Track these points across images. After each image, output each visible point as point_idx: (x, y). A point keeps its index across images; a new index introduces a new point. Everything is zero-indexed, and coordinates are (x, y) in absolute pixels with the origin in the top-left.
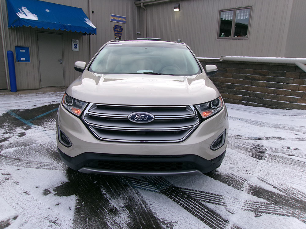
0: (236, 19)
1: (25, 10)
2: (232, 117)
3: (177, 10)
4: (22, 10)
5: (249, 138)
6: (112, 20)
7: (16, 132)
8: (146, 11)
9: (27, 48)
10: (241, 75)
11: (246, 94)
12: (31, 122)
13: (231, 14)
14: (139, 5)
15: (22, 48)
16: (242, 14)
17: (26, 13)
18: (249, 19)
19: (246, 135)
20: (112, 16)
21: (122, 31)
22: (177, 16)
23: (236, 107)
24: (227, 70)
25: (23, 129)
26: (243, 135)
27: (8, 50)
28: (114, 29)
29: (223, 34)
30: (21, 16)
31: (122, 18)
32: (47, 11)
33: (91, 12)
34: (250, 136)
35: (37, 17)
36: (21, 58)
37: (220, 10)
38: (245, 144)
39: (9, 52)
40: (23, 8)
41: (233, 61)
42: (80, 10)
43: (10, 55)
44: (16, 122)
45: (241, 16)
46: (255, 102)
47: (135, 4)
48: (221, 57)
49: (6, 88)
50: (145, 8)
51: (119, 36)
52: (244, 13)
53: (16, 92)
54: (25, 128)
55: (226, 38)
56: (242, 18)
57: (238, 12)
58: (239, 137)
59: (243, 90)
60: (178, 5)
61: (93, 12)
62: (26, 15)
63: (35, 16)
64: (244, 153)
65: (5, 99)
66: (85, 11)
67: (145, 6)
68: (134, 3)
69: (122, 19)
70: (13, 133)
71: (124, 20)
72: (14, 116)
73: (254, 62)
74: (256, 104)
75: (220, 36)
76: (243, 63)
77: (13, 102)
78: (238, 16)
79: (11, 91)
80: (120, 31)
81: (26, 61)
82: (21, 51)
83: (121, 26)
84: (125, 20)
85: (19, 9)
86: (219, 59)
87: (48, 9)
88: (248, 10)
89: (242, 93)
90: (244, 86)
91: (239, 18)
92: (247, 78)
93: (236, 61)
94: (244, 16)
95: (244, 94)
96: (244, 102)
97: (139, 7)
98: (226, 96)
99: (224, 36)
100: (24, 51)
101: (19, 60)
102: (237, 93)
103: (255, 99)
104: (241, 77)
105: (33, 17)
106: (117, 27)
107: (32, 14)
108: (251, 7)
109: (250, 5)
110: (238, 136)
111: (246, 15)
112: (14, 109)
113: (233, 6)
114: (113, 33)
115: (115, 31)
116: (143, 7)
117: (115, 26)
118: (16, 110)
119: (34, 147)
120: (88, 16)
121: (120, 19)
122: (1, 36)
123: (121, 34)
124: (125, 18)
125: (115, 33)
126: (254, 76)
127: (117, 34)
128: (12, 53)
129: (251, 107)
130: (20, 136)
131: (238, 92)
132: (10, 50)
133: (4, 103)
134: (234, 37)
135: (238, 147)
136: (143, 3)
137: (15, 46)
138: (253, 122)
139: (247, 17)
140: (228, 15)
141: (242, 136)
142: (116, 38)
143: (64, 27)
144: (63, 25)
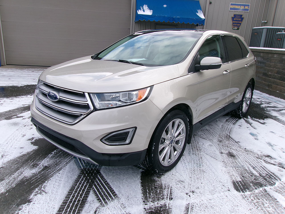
4: (142, 8)
6: (231, 9)
17: (145, 10)
20: (232, 4)
21: (242, 21)
28: (233, 18)
31: (245, 6)
33: (208, 3)
35: (153, 12)
40: (144, 6)
42: (197, 2)
51: (237, 26)
61: (210, 3)
63: (151, 12)
80: (240, 21)
83: (242, 15)
84: (249, 8)
87: (166, 5)
106: (236, 16)
107: (149, 10)
114: (231, 22)
115: (233, 20)
117: (235, 15)
122: (130, 29)
123: (240, 24)
125: (233, 23)
127: (236, 23)
142: (234, 29)
143: (173, 19)
144: (172, 18)
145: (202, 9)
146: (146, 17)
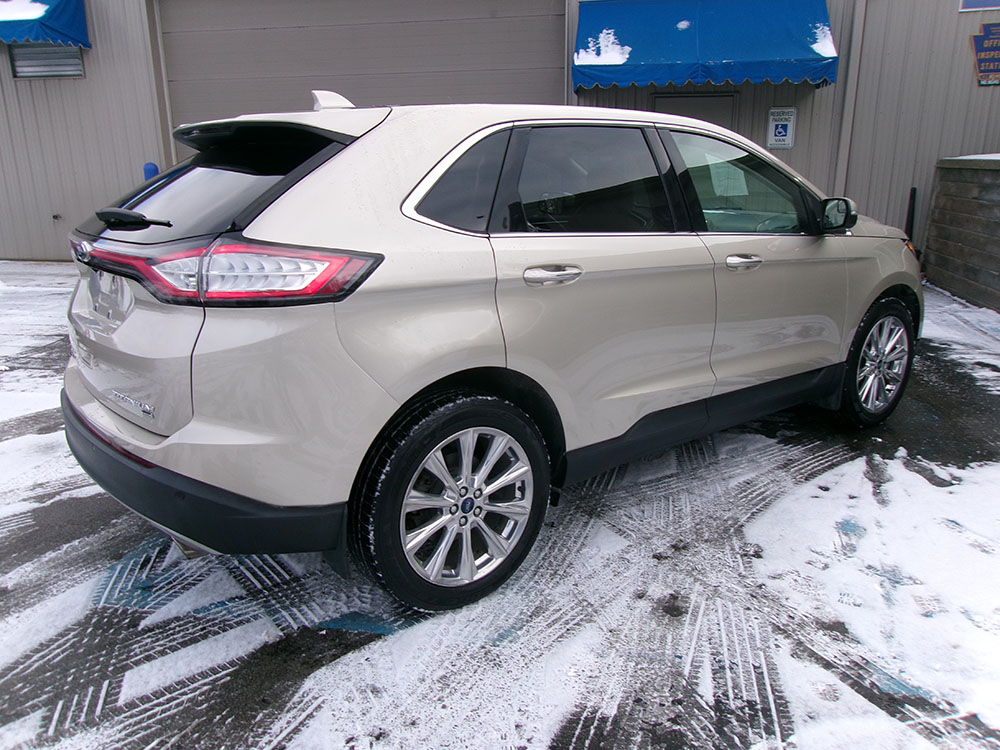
28: (978, 42)
32: (683, 25)
87: (688, 20)
106: (994, 30)
114: (969, 60)
115: (979, 49)
117: (987, 28)
125: (980, 61)
127: (991, 61)
142: (983, 83)
143: (707, 70)
144: (703, 65)
145: (832, 19)
146: (605, 75)
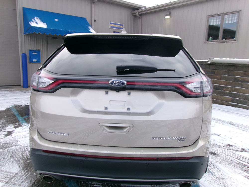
0: (224, 23)
1: (37, 19)
2: (221, 121)
3: (168, 17)
4: (34, 20)
5: (244, 150)
6: (111, 27)
7: (5, 130)
8: (141, 19)
9: (38, 51)
10: (230, 77)
11: (235, 95)
12: (25, 119)
13: (219, 19)
14: (135, 14)
15: (35, 51)
16: (230, 19)
17: (37, 22)
18: (237, 23)
19: (239, 146)
20: (111, 23)
22: (168, 22)
23: (224, 108)
24: (214, 72)
25: (13, 127)
26: (235, 145)
27: (23, 53)
29: (211, 37)
30: (33, 24)
32: (56, 20)
33: (93, 21)
34: (244, 147)
35: (47, 25)
36: (34, 60)
37: (208, 16)
38: (241, 159)
39: (24, 55)
40: (36, 18)
41: (222, 63)
42: (84, 19)
43: (24, 56)
44: (11, 119)
45: (229, 20)
46: (245, 105)
47: (132, 14)
48: (210, 59)
49: (20, 84)
50: (140, 17)
52: (232, 17)
53: (27, 88)
54: (16, 125)
55: (214, 42)
56: (230, 22)
57: (226, 16)
58: (231, 148)
59: (232, 92)
60: (168, 13)
61: (95, 21)
62: (37, 23)
63: (45, 25)
64: (240, 173)
65: (15, 94)
66: (88, 20)
67: (140, 15)
68: (131, 12)
69: (120, 26)
70: (2, 131)
71: (121, 27)
72: (13, 112)
73: (244, 64)
74: (247, 106)
75: (208, 40)
76: (232, 65)
77: (20, 97)
78: (226, 20)
79: (23, 87)
81: (37, 62)
82: (33, 53)
83: (119, 32)
84: (123, 27)
85: (32, 19)
86: (207, 61)
87: (57, 19)
88: (237, 15)
89: (230, 95)
90: (233, 88)
91: (227, 22)
92: (236, 80)
93: (225, 63)
94: (232, 20)
95: (233, 95)
96: (233, 104)
97: (135, 16)
98: (214, 97)
99: (212, 40)
100: (36, 53)
101: (31, 61)
102: (225, 94)
103: (246, 102)
104: (230, 79)
105: (43, 25)
107: (42, 23)
108: (240, 11)
109: (239, 9)
110: (230, 145)
111: (234, 20)
112: (17, 105)
113: (221, 12)
116: (139, 16)
117: (114, 32)
118: (19, 105)
119: (12, 151)
120: (90, 25)
121: (119, 26)
122: (18, 41)
124: (122, 25)
126: (244, 78)
128: (26, 56)
129: (241, 109)
130: (6, 135)
131: (227, 93)
132: (24, 53)
133: (13, 98)
134: (222, 40)
135: (231, 163)
136: (139, 12)
137: (29, 50)
138: (246, 128)
139: (235, 21)
140: (217, 19)
141: (234, 147)
146: (42, 30)
